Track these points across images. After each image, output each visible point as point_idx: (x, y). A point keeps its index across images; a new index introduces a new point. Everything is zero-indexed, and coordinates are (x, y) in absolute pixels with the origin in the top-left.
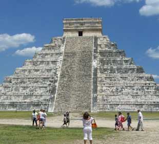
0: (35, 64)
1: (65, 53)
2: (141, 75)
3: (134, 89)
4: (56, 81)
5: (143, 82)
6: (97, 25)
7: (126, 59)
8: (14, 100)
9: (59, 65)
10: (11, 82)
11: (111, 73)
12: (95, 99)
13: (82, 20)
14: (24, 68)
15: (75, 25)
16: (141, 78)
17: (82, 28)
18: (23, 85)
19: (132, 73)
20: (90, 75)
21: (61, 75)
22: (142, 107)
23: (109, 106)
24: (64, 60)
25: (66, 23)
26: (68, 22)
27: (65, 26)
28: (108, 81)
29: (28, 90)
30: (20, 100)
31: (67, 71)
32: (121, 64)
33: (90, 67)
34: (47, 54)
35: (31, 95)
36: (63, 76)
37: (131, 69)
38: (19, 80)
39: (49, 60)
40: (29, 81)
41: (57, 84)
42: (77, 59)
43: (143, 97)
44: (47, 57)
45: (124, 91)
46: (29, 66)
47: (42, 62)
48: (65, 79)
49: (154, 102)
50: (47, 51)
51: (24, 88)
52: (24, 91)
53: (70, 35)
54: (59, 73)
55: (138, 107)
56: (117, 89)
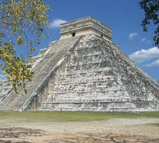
1: (47, 55)
3: (85, 86)
5: (100, 77)
6: (87, 24)
7: (97, 54)
11: (76, 70)
13: (75, 21)
15: (70, 28)
17: (74, 29)
19: (95, 68)
20: (47, 74)
28: (68, 79)
32: (91, 60)
33: (55, 65)
37: (95, 64)
49: (93, 101)
55: (76, 106)
56: (70, 87)
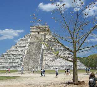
0: (16, 48)
1: (30, 42)
2: (65, 52)
4: (24, 56)
5: (66, 55)
6: (46, 29)
7: (59, 45)
8: (5, 65)
9: (26, 48)
10: (4, 56)
11: (51, 51)
12: (41, 64)
13: (39, 26)
14: (11, 50)
15: (36, 29)
16: (65, 53)
17: (39, 30)
18: (9, 58)
19: (61, 51)
20: (40, 53)
21: (26, 53)
22: (64, 67)
23: (48, 67)
24: (29, 46)
25: (32, 28)
26: (32, 27)
27: (31, 29)
28: (49, 55)
29: (11, 60)
30: (7, 65)
31: (30, 51)
32: (56, 47)
33: (41, 49)
34: (21, 43)
35: (12, 62)
36: (27, 53)
38: (8, 56)
39: (22, 46)
40: (12, 56)
41: (24, 57)
42: (35, 45)
43: (65, 63)
44: (21, 44)
45: (56, 60)
46: (13, 49)
47: (19, 47)
48: (28, 55)
49: (70, 65)
50: (22, 42)
51: (10, 59)
52: (9, 61)
53: (33, 33)
54: (26, 52)
55: (62, 67)
56: (53, 59)
